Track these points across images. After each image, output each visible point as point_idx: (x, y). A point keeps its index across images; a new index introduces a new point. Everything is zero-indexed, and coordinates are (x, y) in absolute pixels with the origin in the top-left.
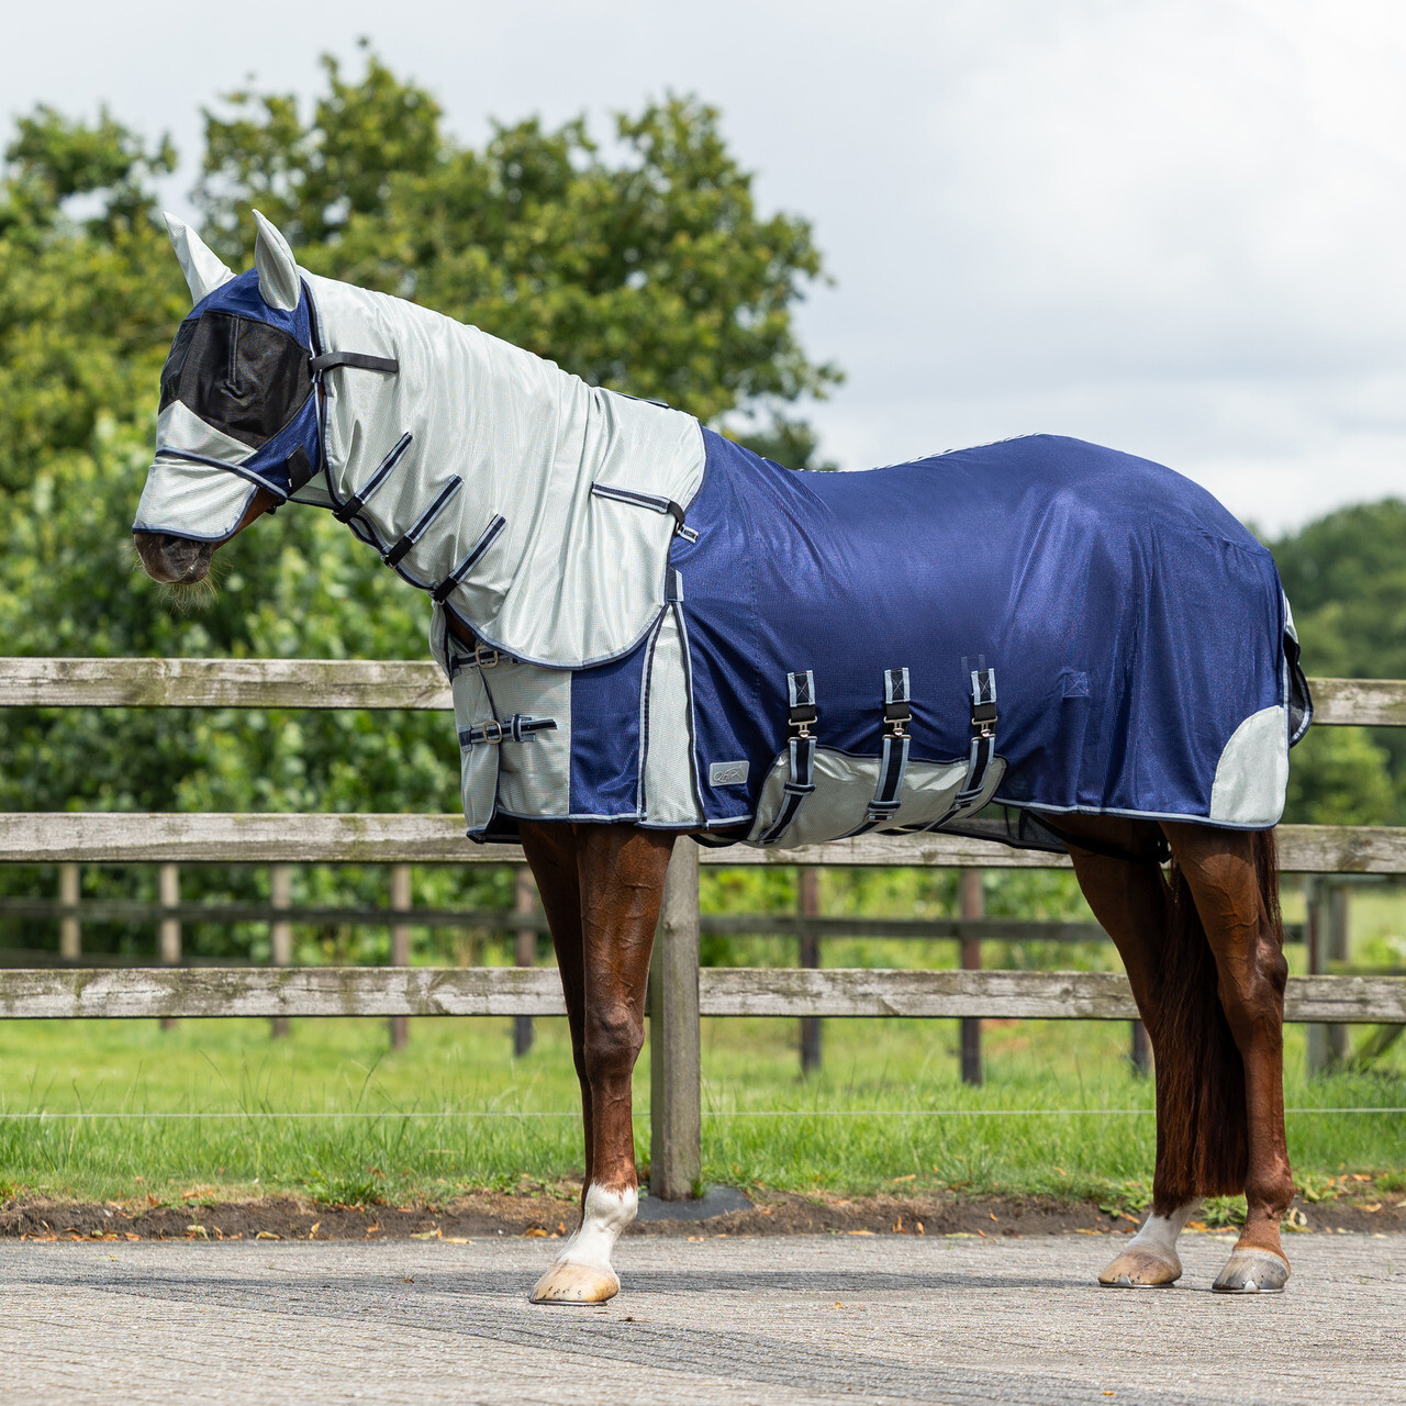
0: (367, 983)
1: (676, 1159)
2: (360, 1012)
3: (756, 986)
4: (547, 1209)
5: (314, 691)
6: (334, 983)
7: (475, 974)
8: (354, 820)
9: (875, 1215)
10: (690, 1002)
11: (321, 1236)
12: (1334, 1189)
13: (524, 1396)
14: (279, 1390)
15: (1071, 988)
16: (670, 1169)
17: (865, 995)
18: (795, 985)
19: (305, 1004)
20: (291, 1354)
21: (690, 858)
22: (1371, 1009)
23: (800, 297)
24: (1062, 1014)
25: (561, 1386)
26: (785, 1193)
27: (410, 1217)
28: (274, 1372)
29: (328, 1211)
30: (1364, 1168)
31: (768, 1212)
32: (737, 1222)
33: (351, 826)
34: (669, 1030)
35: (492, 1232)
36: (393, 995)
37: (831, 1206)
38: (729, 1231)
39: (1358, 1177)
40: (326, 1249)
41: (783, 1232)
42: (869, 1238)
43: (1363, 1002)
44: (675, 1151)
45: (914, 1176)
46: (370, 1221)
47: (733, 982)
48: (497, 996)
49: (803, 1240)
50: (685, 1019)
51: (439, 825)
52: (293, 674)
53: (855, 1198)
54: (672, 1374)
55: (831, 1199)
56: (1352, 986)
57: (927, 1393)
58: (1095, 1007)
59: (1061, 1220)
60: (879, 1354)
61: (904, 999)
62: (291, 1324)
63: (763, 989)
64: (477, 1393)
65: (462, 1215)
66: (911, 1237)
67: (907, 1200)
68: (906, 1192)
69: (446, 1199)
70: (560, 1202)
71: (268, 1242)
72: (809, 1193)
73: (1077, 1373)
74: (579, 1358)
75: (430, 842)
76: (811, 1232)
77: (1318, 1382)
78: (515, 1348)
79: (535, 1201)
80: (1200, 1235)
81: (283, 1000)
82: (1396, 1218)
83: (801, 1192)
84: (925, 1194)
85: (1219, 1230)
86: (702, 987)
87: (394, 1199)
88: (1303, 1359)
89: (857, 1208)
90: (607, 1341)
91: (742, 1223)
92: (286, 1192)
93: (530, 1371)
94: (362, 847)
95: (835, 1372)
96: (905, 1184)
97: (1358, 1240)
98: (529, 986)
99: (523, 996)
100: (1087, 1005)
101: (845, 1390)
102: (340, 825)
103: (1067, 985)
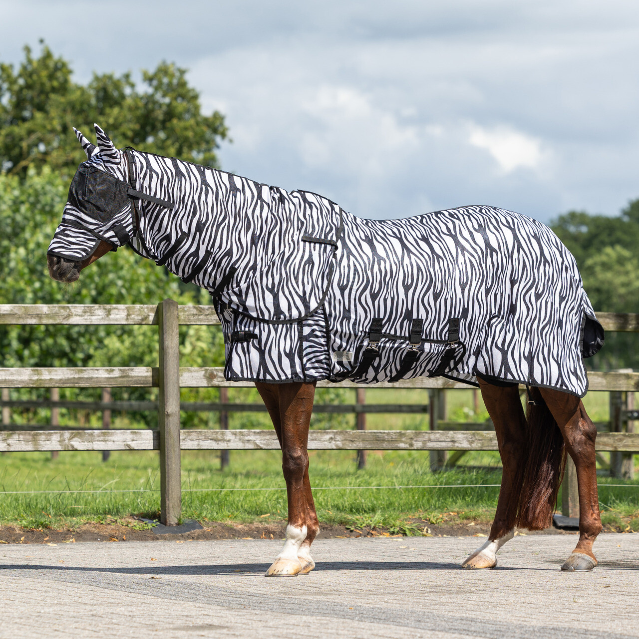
0: (43, 437)
1: (171, 509)
2: (40, 449)
3: (203, 437)
4: (118, 530)
5: (20, 317)
6: (30, 438)
7: (88, 433)
8: (37, 370)
9: (253, 531)
10: (176, 444)
11: (25, 542)
12: (442, 519)
13: (111, 612)
14: (10, 610)
15: (333, 437)
16: (169, 513)
17: (248, 441)
18: (219, 437)
19: (18, 446)
20: (14, 594)
21: (176, 385)
22: (456, 445)
23: (218, 147)
24: (330, 448)
25: (126, 607)
26: (216, 522)
27: (61, 533)
28: (8, 602)
29: (28, 532)
30: (454, 510)
31: (209, 530)
32: (196, 535)
33: (36, 373)
34: (168, 456)
35: (96, 540)
36: (54, 442)
37: (235, 527)
38: (193, 538)
39: (452, 514)
40: (27, 547)
41: (216, 538)
42: (251, 541)
43: (453, 441)
44: (171, 505)
45: (269, 514)
46: (45, 535)
47: (194, 436)
48: (97, 442)
49: (224, 542)
50: (174, 451)
51: (72, 372)
52: (12, 310)
53: (245, 524)
54: (171, 601)
55: (235, 525)
56: (448, 435)
57: (276, 609)
58: (343, 444)
59: (330, 532)
60: (256, 592)
61: (265, 442)
62: (14, 581)
63: (207, 439)
64: (91, 611)
65: (83, 532)
66: (268, 540)
67: (266, 525)
68: (265, 521)
69: (77, 526)
70: (124, 527)
71: (4, 545)
72: (226, 522)
73: (338, 599)
74: (133, 595)
75: (68, 379)
76: (227, 538)
77: (437, 602)
78: (106, 591)
79: (113, 527)
80: (387, 538)
81: (9, 445)
82: (467, 530)
83: (223, 522)
84: (274, 522)
85: (394, 536)
86: (181, 438)
87: (54, 526)
88: (430, 592)
89: (246, 528)
90: (144, 587)
91: (198, 535)
92: (10, 524)
93: (113, 601)
94: (41, 381)
95: (239, 599)
96: (265, 518)
97: (452, 540)
98: (110, 438)
99: (108, 442)
100: (340, 444)
101: (243, 607)
102: (32, 372)
103: (331, 436)
